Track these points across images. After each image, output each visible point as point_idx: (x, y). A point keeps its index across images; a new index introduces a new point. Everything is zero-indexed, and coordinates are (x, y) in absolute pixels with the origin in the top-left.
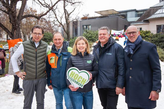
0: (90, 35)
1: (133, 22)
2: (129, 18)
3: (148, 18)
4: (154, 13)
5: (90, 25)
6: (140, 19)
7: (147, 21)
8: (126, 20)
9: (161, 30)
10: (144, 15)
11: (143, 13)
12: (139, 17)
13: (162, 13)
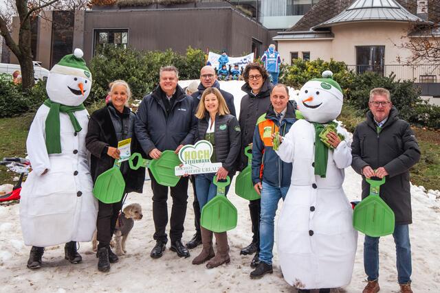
0: (121, 68)
1: (281, 30)
2: (267, 16)
3: (330, 22)
4: (348, 6)
5: (126, 31)
6: (304, 22)
7: (327, 32)
8: (258, 21)
9: (370, 61)
10: (316, 9)
11: (313, 5)
12: (301, 17)
13: (372, 7)
